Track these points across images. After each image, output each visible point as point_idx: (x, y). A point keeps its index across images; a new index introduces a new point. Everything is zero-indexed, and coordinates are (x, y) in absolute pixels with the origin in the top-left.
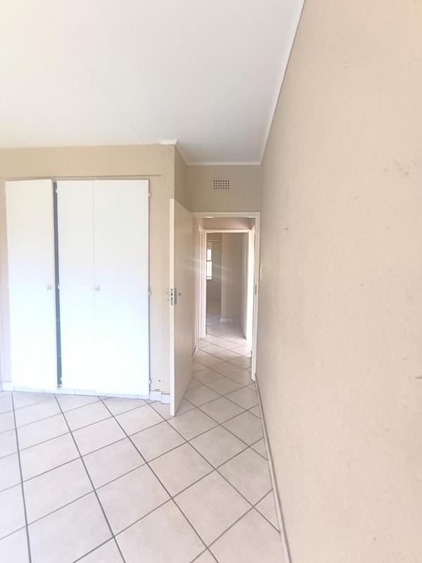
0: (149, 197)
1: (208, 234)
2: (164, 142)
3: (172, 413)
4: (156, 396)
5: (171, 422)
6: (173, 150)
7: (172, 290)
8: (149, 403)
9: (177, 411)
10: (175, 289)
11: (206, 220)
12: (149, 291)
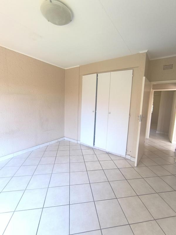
0: (133, 77)
1: (154, 91)
2: (141, 52)
3: (136, 165)
4: (128, 157)
5: (135, 168)
6: (145, 55)
7: (141, 115)
8: (125, 159)
9: (138, 165)
10: (142, 115)
11: (154, 85)
12: (129, 115)
